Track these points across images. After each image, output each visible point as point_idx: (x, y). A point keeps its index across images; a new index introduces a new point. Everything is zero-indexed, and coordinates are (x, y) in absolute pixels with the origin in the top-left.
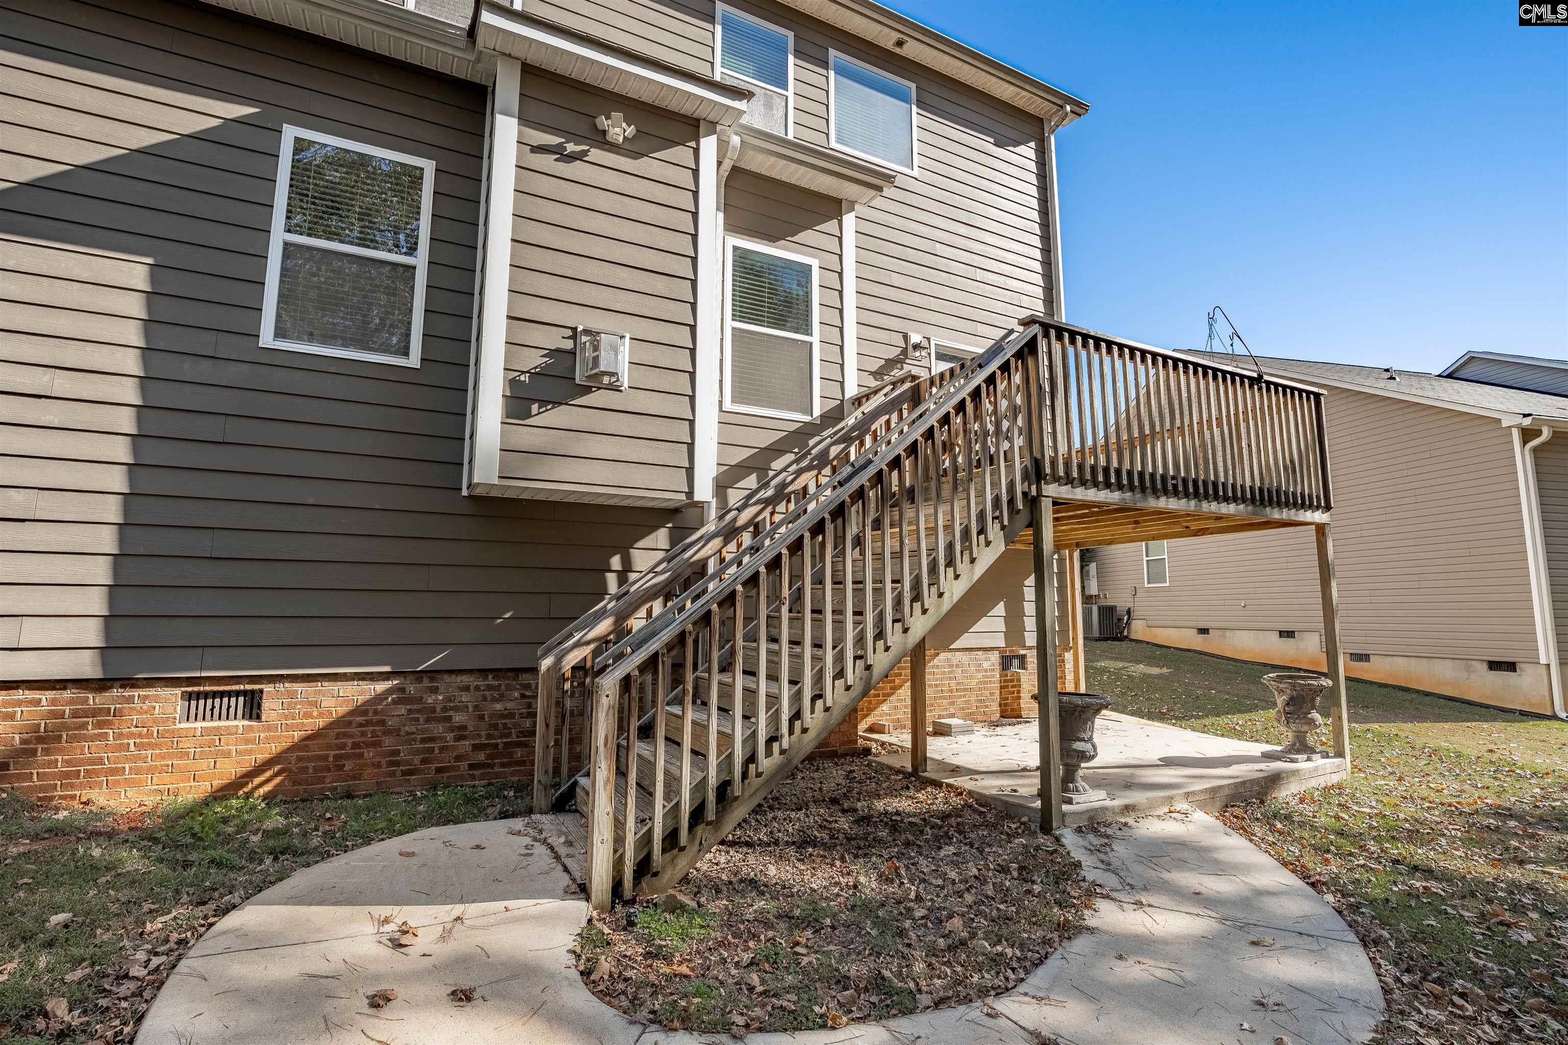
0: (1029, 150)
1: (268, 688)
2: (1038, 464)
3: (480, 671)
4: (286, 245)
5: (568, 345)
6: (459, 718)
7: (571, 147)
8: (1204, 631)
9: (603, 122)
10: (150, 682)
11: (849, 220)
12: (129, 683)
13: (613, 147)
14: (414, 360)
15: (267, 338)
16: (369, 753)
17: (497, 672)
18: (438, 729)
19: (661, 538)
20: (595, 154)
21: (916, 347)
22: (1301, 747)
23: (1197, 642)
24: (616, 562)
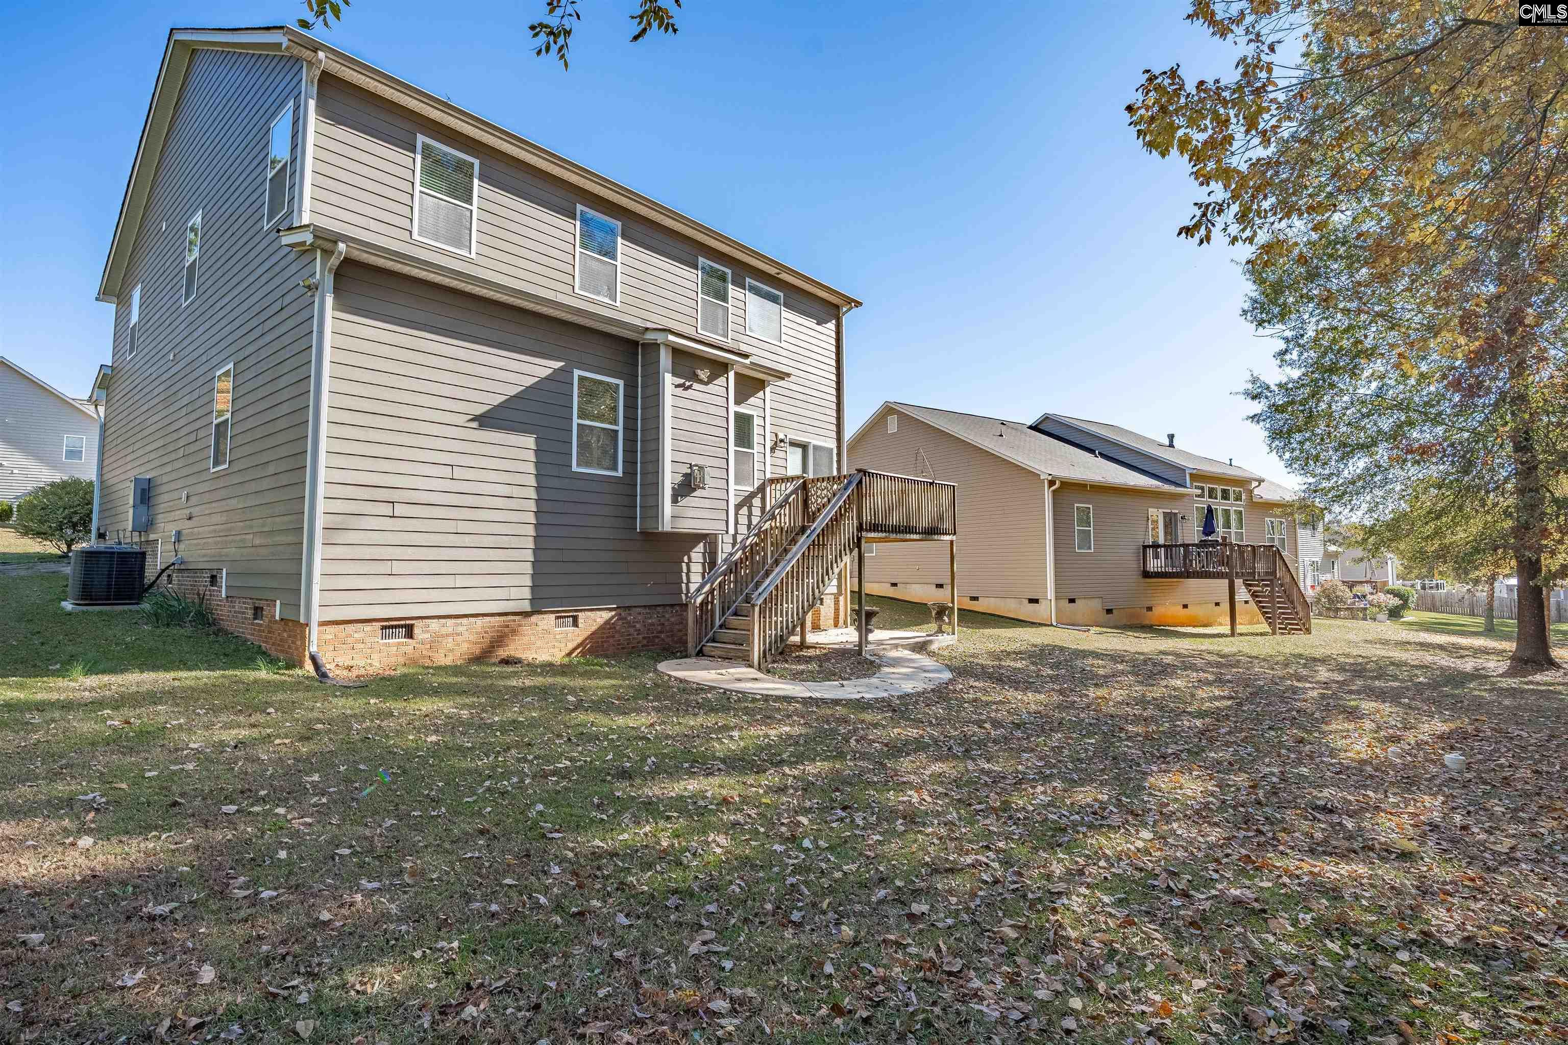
0: (832, 325)
1: (580, 614)
2: (861, 524)
3: (645, 606)
4: (579, 425)
5: (689, 471)
6: (638, 626)
7: (688, 384)
8: (894, 585)
9: (699, 372)
10: (546, 612)
11: (768, 390)
12: (540, 612)
13: (701, 382)
14: (620, 473)
15: (575, 468)
16: (611, 640)
17: (650, 607)
18: (632, 630)
19: (700, 547)
20: (696, 386)
21: (782, 441)
22: (940, 631)
23: (890, 592)
24: (686, 559)
